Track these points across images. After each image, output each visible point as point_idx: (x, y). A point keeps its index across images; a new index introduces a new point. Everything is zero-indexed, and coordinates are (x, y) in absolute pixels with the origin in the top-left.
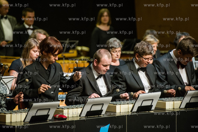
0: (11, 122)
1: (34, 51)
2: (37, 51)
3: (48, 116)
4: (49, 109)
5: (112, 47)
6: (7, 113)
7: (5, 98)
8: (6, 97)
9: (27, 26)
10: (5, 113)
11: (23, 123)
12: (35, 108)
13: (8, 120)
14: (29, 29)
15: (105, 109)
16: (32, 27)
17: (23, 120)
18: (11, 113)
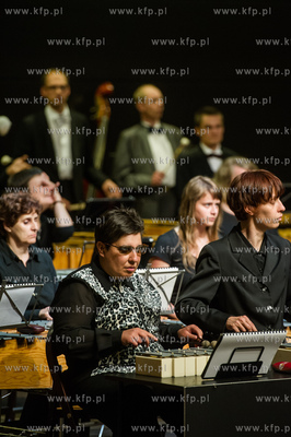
0: (173, 377)
1: (204, 205)
2: (210, 204)
3: (259, 364)
4: (262, 349)
6: (164, 355)
7: (157, 318)
8: (159, 317)
9: (208, 151)
10: (159, 356)
11: (200, 380)
12: (229, 344)
13: (166, 374)
14: (212, 155)
17: (200, 373)
18: (171, 357)
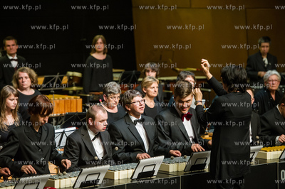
2: (14, 99)
4: (39, 183)
5: (111, 93)
9: (10, 57)
15: (101, 177)
16: (16, 58)
